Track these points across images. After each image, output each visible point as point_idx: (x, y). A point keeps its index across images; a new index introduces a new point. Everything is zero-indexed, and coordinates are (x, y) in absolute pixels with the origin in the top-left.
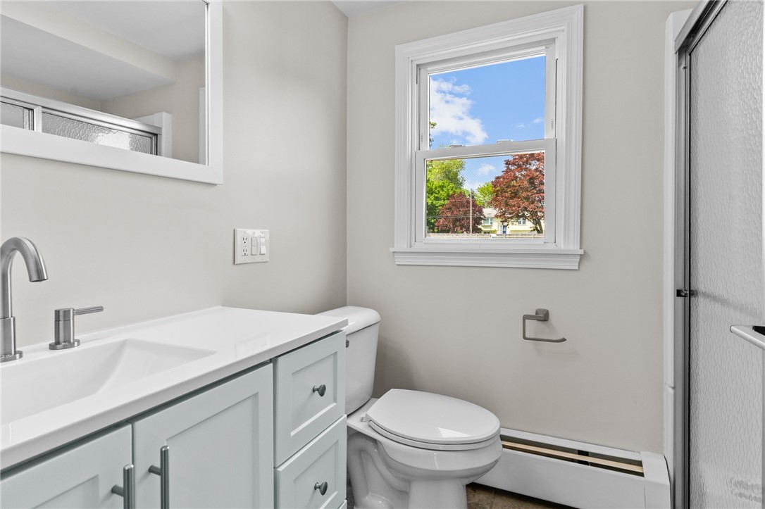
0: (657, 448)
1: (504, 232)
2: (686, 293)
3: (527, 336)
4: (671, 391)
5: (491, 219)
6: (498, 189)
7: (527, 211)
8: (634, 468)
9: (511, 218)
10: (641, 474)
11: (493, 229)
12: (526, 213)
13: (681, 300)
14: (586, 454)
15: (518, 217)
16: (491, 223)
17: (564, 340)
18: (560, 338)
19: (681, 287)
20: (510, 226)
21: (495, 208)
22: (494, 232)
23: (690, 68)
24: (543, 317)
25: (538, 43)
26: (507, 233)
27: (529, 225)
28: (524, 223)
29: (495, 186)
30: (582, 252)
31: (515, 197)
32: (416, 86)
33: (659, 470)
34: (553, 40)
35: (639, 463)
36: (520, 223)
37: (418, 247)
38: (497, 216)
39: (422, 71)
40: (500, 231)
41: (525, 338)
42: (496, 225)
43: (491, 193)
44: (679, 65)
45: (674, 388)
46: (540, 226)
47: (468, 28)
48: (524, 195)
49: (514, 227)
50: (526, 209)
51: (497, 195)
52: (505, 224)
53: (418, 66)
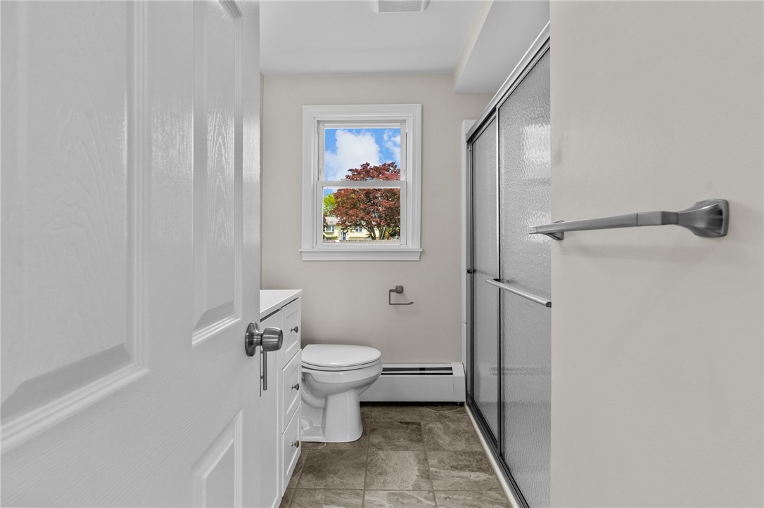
0: (458, 359)
1: (344, 238)
2: (472, 271)
3: (391, 303)
4: (465, 325)
5: (333, 227)
6: (339, 200)
7: (364, 220)
8: (448, 371)
9: (350, 226)
10: (452, 374)
11: (334, 236)
12: (362, 222)
13: (469, 274)
14: (423, 369)
15: (356, 225)
16: (333, 230)
17: (412, 303)
18: (410, 302)
19: (469, 268)
20: (349, 233)
21: (337, 217)
22: (336, 238)
23: (472, 151)
24: (399, 290)
25: (396, 121)
26: (347, 239)
27: (365, 233)
28: (361, 230)
29: (337, 198)
30: (421, 250)
31: (353, 208)
32: (316, 135)
33: (459, 370)
34: (405, 121)
35: (451, 369)
36: (357, 230)
37: (318, 248)
38: (338, 224)
39: (321, 125)
40: (341, 238)
41: (390, 304)
42: (337, 232)
43: (332, 203)
44: (468, 148)
45: (466, 323)
46: (374, 233)
47: (353, 104)
48: (362, 206)
49: (352, 234)
50: (362, 218)
51: (338, 205)
52: (345, 231)
53: (318, 121)
